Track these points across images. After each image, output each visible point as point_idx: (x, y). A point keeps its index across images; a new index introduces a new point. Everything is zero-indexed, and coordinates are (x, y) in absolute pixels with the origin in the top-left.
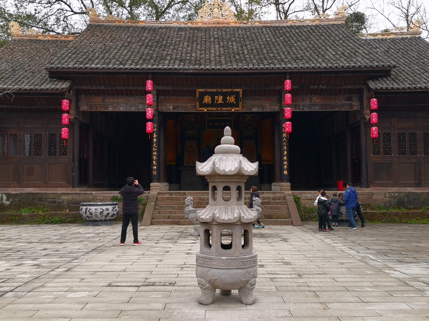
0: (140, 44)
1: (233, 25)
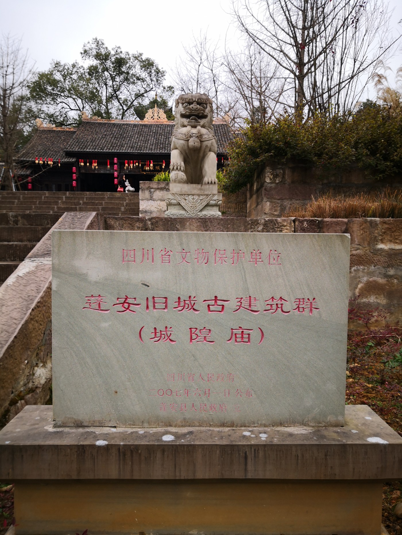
0: (111, 136)
1: (165, 123)
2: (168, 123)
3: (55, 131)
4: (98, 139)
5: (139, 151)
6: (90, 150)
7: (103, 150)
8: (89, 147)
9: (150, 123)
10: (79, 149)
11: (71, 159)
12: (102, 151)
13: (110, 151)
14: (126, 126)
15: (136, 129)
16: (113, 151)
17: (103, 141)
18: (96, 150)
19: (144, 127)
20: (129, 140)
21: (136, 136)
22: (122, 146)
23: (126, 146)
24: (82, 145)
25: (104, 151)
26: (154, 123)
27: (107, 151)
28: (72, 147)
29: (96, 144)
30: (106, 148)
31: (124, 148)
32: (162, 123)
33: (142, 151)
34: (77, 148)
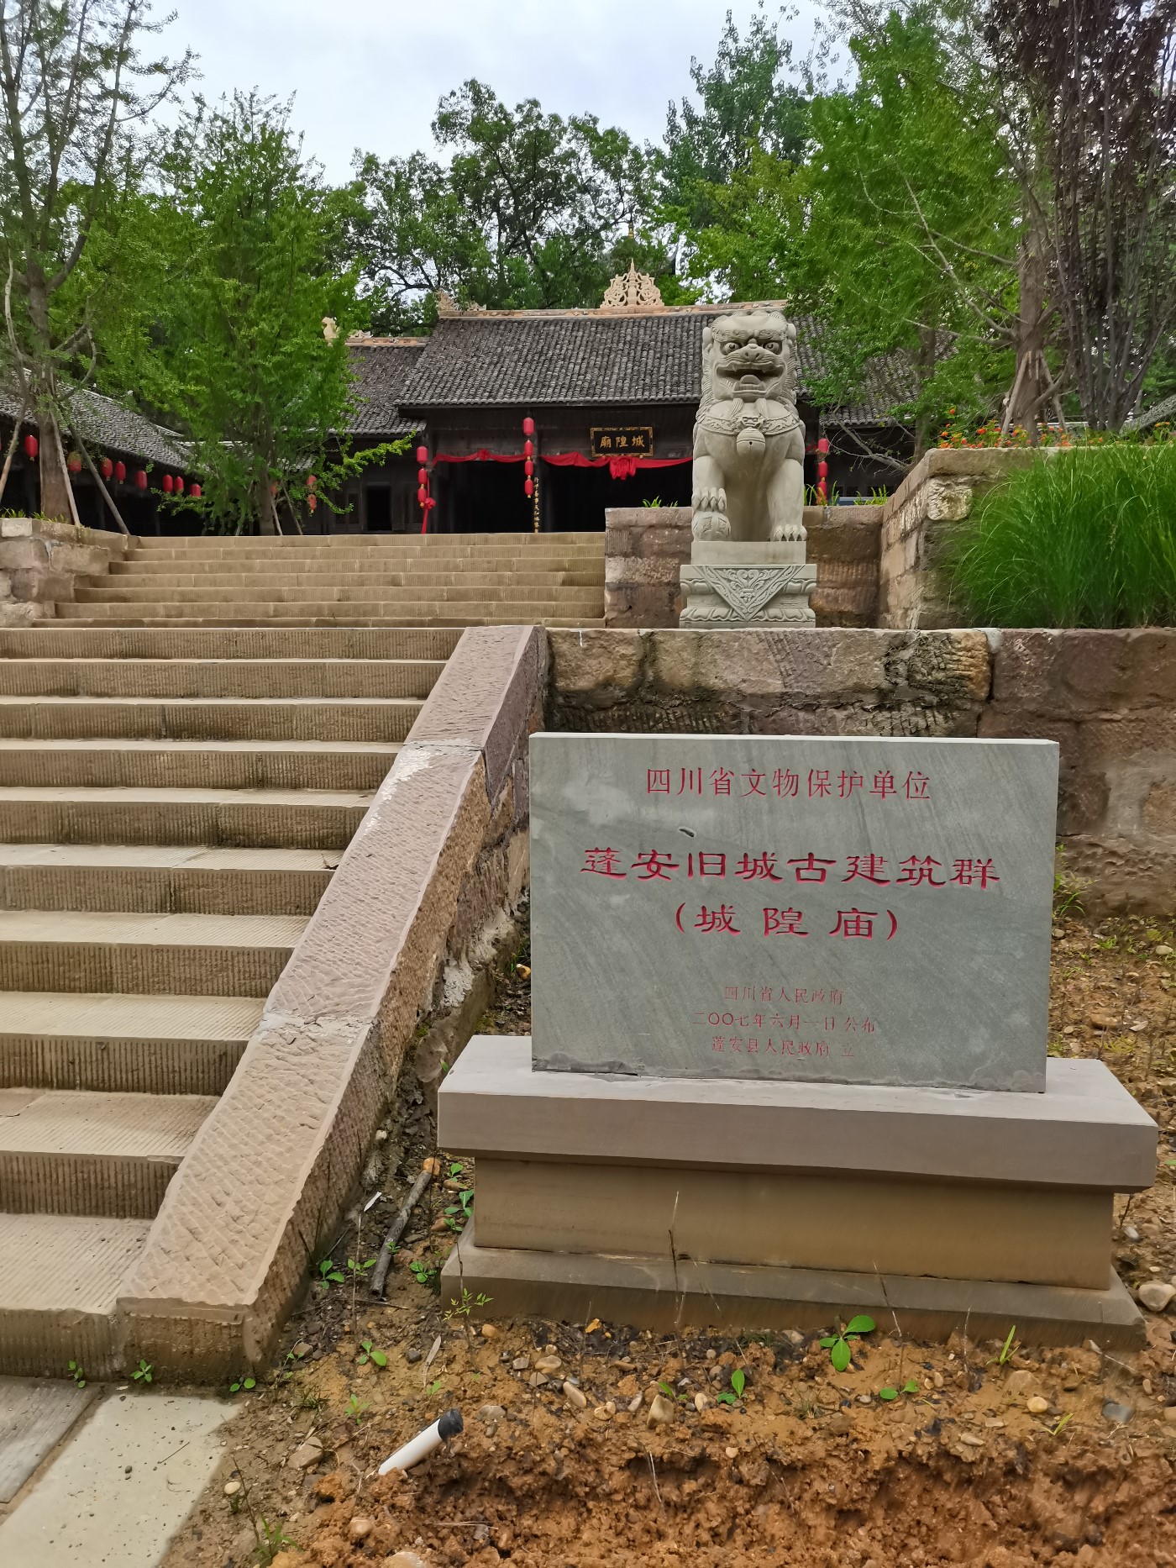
0: (516, 357)
1: (659, 314)
2: (665, 314)
3: (368, 348)
4: (481, 368)
5: (588, 398)
6: (462, 400)
7: (495, 398)
8: (458, 392)
9: (615, 316)
10: (432, 397)
11: (414, 425)
12: (491, 400)
13: (513, 400)
14: (552, 328)
15: (581, 333)
16: (521, 399)
17: (495, 374)
18: (477, 400)
19: (600, 328)
20: (562, 367)
21: (581, 355)
22: (544, 386)
23: (553, 383)
24: (442, 385)
25: (498, 400)
26: (629, 315)
27: (505, 400)
28: (416, 394)
29: (477, 383)
30: (501, 393)
31: (550, 391)
32: (648, 315)
33: (596, 398)
34: (428, 397)
